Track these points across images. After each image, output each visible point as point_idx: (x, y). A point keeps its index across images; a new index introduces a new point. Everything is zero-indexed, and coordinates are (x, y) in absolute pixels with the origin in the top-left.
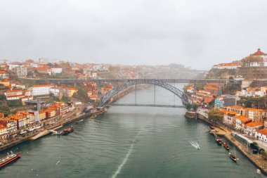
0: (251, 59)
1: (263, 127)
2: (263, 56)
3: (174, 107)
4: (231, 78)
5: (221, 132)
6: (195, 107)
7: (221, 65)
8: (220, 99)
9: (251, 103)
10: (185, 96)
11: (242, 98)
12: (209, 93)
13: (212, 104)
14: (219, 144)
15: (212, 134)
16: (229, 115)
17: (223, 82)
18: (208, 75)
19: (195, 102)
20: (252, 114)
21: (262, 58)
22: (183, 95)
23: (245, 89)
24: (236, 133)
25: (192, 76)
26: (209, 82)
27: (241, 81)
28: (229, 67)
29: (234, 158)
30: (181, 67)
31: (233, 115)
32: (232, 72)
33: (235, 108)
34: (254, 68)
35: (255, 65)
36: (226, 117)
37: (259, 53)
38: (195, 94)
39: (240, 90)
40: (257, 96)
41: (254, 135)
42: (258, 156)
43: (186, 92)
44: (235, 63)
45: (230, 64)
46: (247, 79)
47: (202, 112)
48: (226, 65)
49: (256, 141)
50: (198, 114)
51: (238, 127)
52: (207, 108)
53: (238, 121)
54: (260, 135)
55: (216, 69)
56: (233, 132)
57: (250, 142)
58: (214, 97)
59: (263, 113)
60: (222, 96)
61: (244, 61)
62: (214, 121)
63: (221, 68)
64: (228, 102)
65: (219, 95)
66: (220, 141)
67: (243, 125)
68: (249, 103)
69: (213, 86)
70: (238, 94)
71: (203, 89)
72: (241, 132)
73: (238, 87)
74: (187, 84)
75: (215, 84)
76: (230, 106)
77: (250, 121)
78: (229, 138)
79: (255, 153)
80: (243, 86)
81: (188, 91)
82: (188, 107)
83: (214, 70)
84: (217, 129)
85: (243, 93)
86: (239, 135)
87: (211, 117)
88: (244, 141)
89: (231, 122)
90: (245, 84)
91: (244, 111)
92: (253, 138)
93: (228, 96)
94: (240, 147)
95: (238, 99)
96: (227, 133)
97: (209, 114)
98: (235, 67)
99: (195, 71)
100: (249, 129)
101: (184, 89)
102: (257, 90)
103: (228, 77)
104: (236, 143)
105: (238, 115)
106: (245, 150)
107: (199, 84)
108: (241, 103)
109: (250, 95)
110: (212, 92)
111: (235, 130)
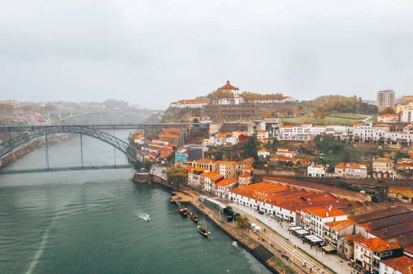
0: (219, 94)
1: (237, 185)
2: (233, 91)
3: (115, 167)
4: (196, 121)
5: (185, 199)
6: (148, 166)
7: (182, 102)
8: (183, 151)
9: (222, 154)
10: (132, 150)
11: (211, 147)
12: (167, 143)
13: (171, 158)
14: (184, 215)
15: (175, 203)
16: (195, 172)
17: (185, 126)
18: (164, 117)
19: (147, 157)
20: (223, 169)
21: (232, 94)
22: (128, 149)
23: (213, 135)
24: (205, 197)
25: (143, 119)
26: (166, 126)
27: (208, 125)
28: (192, 106)
29: (205, 232)
30: (123, 105)
31: (200, 173)
32: (196, 112)
33: (203, 162)
34: (224, 106)
35: (225, 102)
36: (191, 176)
37: (228, 87)
38: (146, 145)
39: (208, 138)
40: (229, 144)
41: (227, 196)
42: (234, 224)
43: (132, 142)
44: (199, 100)
45: (193, 102)
46: (215, 122)
47: (158, 172)
48: (188, 102)
49: (231, 205)
50: (152, 176)
51: (207, 188)
52: (164, 165)
53: (207, 180)
54: (234, 195)
55: (175, 108)
56: (201, 196)
57: (223, 206)
58: (174, 148)
59: (237, 167)
60: (185, 146)
61: (210, 96)
62: (175, 183)
63: (182, 106)
64: (194, 155)
65: (180, 146)
66: (185, 211)
67: (214, 185)
68: (218, 154)
69: (172, 133)
70: (206, 142)
71: (158, 138)
72: (211, 194)
73: (204, 132)
74: (133, 132)
75: (174, 130)
76: (196, 160)
77: (222, 178)
78: (197, 205)
79: (230, 220)
80: (211, 132)
81: (136, 141)
82: (137, 165)
83: (171, 109)
84: (180, 195)
85: (212, 141)
86: (210, 200)
87: (171, 179)
88: (215, 207)
89: (198, 182)
90: (214, 128)
91: (214, 165)
92: (226, 202)
93: (194, 147)
94: (211, 216)
95: (205, 149)
96: (194, 199)
97: (168, 174)
98: (200, 105)
99: (145, 111)
100: (222, 190)
101: (129, 139)
102: (228, 136)
103: (191, 119)
104: (206, 210)
105: (207, 171)
106: (217, 218)
107: (153, 130)
108: (210, 155)
109: (220, 143)
110: (171, 141)
111: (203, 193)
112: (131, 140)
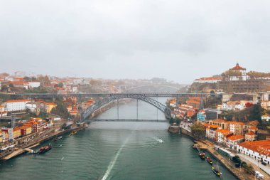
0: (230, 73)
1: (244, 140)
2: (241, 71)
3: (157, 121)
4: (212, 92)
5: (204, 147)
6: (178, 121)
7: (203, 79)
8: (203, 113)
9: (232, 116)
10: (168, 111)
11: (223, 111)
12: (191, 107)
13: (194, 117)
14: (202, 158)
15: (195, 149)
16: (211, 128)
17: (204, 96)
18: (190, 89)
19: (178, 116)
20: (233, 127)
21: (241, 73)
22: (166, 110)
23: (225, 102)
24: (218, 147)
25: (175, 90)
26: (191, 96)
27: (221, 95)
28: (210, 81)
29: (217, 172)
30: (163, 81)
31: (215, 129)
32: (213, 86)
33: (217, 121)
34: (234, 81)
35: (235, 79)
36: (208, 131)
37: (238, 68)
38: (177, 108)
39: (221, 104)
40: (238, 109)
41: (235, 148)
42: (241, 170)
43: (168, 106)
44: (215, 77)
45: (210, 79)
46: (227, 93)
47: (186, 127)
48: (207, 79)
49: (238, 154)
50: (181, 128)
51: (220, 140)
52: (189, 122)
53: (220, 134)
54: (241, 148)
55: (198, 83)
56: (216, 146)
57: (232, 155)
58: (196, 110)
59: (244, 126)
60: (204, 110)
61: (223, 75)
62: (197, 135)
63: (203, 82)
64: (210, 116)
65: (201, 109)
66: (203, 155)
67: (225, 138)
68: (229, 117)
69: (195, 100)
70: (219, 107)
71: (185, 103)
72: (224, 145)
73: (219, 100)
74: (169, 98)
75: (197, 98)
76: (213, 119)
77: (232, 134)
78: (212, 152)
79: (238, 166)
80: (224, 100)
81: (171, 105)
82: (171, 121)
83: (195, 84)
84: (200, 143)
85: (224, 107)
86: (222, 149)
87: (193, 132)
88: (226, 155)
89: (213, 136)
90: (226, 98)
91: (225, 124)
92: (235, 152)
93: (210, 110)
94: (223, 161)
95: (219, 112)
96: (210, 149)
97: (192, 128)
98: (216, 81)
99: (177, 85)
100: (231, 142)
101: (166, 103)
102: (237, 104)
103: (209, 91)
104: (219, 157)
105: (220, 128)
106: (228, 164)
107: (182, 98)
108: (223, 117)
109: (230, 109)
110: (194, 106)
111: (217, 144)
112: (168, 104)
